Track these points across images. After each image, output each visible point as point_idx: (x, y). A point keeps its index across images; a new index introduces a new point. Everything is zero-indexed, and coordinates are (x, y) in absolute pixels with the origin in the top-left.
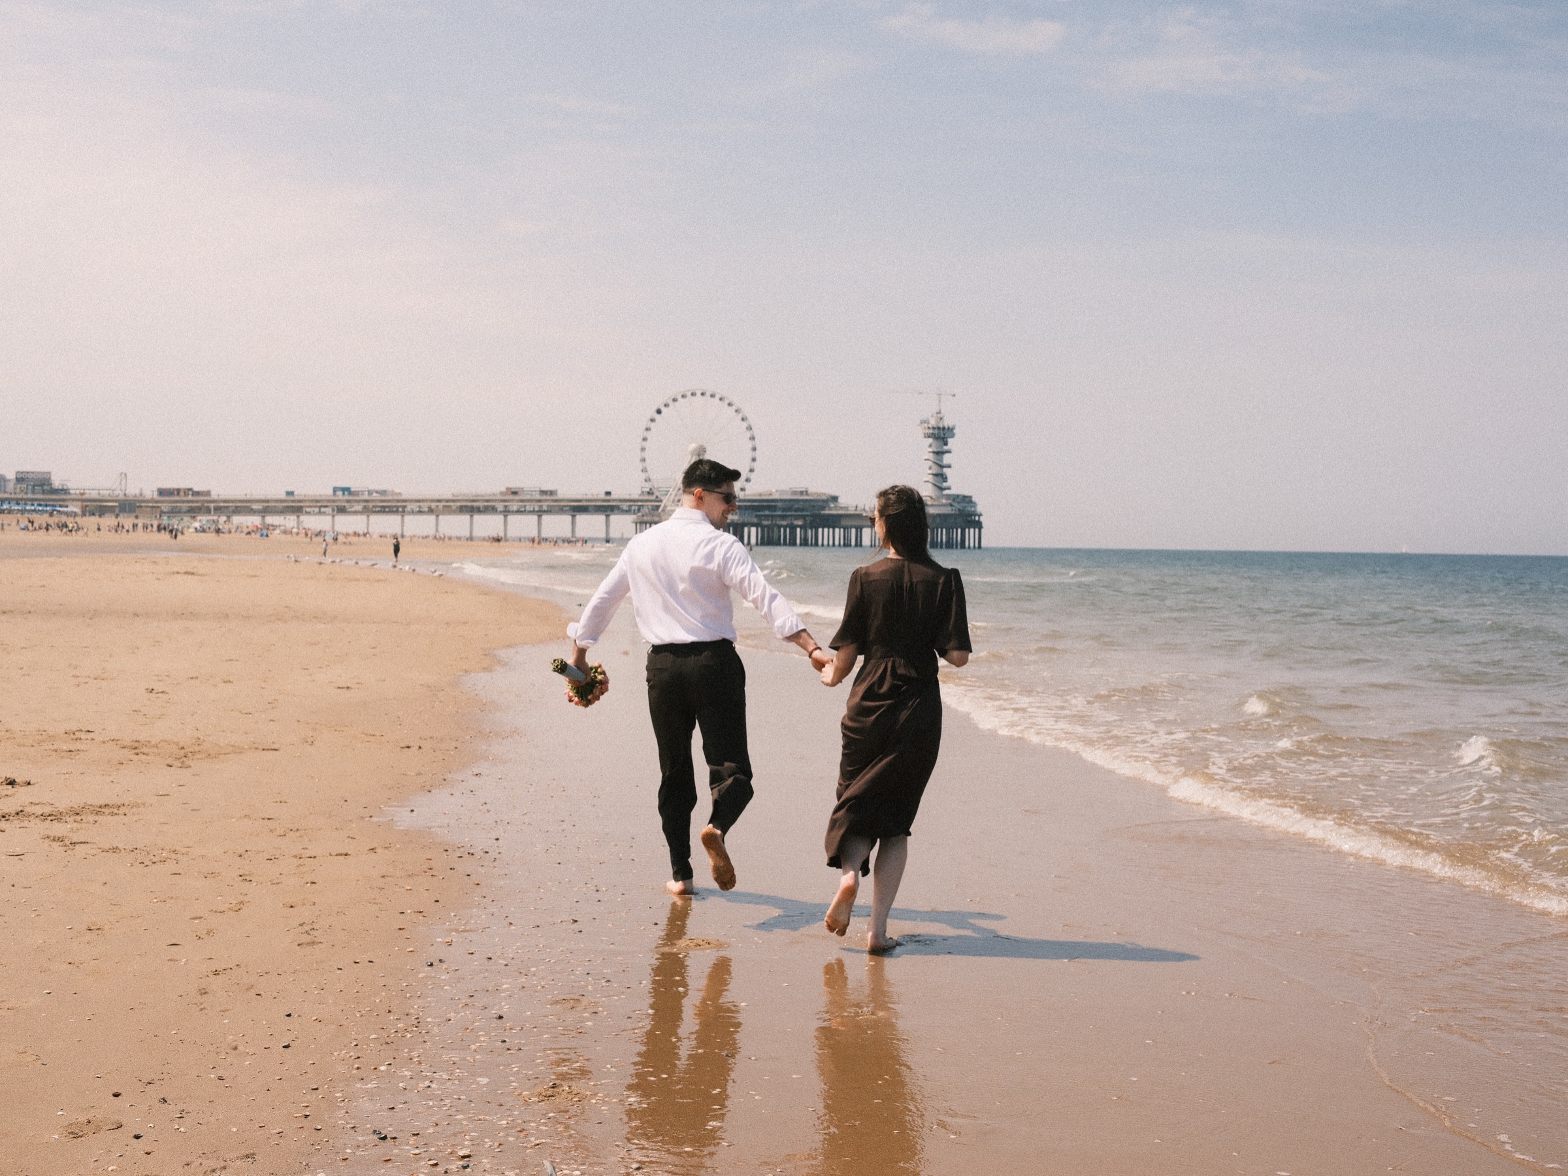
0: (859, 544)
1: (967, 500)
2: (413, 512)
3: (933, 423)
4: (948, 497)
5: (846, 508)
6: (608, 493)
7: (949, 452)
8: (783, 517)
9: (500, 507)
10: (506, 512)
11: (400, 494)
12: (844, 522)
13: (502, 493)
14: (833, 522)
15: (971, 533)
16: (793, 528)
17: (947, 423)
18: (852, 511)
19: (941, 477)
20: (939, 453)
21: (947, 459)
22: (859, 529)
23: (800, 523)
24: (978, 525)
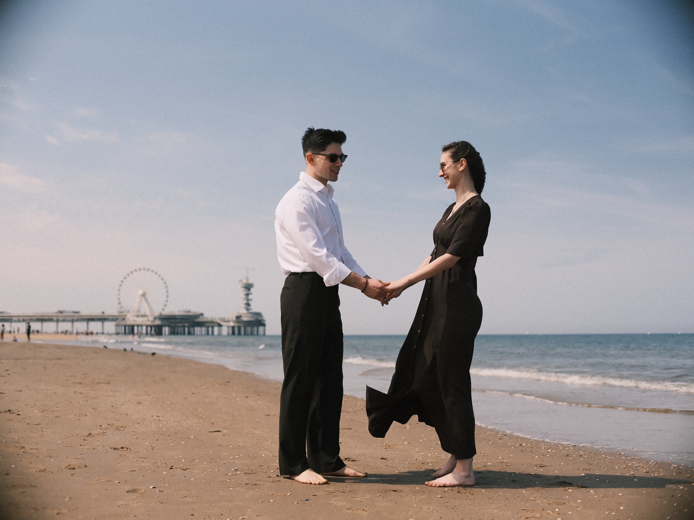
0: (213, 334)
1: (259, 314)
2: (15, 321)
3: (245, 281)
4: (251, 313)
5: (207, 319)
6: (103, 313)
7: (251, 294)
8: (180, 323)
9: (55, 318)
10: (58, 321)
11: (9, 313)
12: (207, 324)
13: (56, 313)
14: (201, 324)
15: (261, 329)
16: (184, 327)
17: (250, 282)
18: (210, 320)
19: (248, 305)
20: (247, 295)
21: (250, 297)
22: (213, 327)
23: (187, 324)
24: (264, 325)
